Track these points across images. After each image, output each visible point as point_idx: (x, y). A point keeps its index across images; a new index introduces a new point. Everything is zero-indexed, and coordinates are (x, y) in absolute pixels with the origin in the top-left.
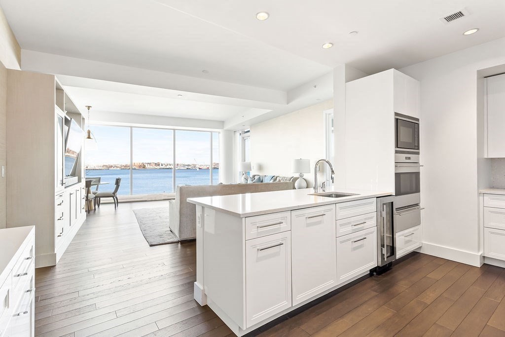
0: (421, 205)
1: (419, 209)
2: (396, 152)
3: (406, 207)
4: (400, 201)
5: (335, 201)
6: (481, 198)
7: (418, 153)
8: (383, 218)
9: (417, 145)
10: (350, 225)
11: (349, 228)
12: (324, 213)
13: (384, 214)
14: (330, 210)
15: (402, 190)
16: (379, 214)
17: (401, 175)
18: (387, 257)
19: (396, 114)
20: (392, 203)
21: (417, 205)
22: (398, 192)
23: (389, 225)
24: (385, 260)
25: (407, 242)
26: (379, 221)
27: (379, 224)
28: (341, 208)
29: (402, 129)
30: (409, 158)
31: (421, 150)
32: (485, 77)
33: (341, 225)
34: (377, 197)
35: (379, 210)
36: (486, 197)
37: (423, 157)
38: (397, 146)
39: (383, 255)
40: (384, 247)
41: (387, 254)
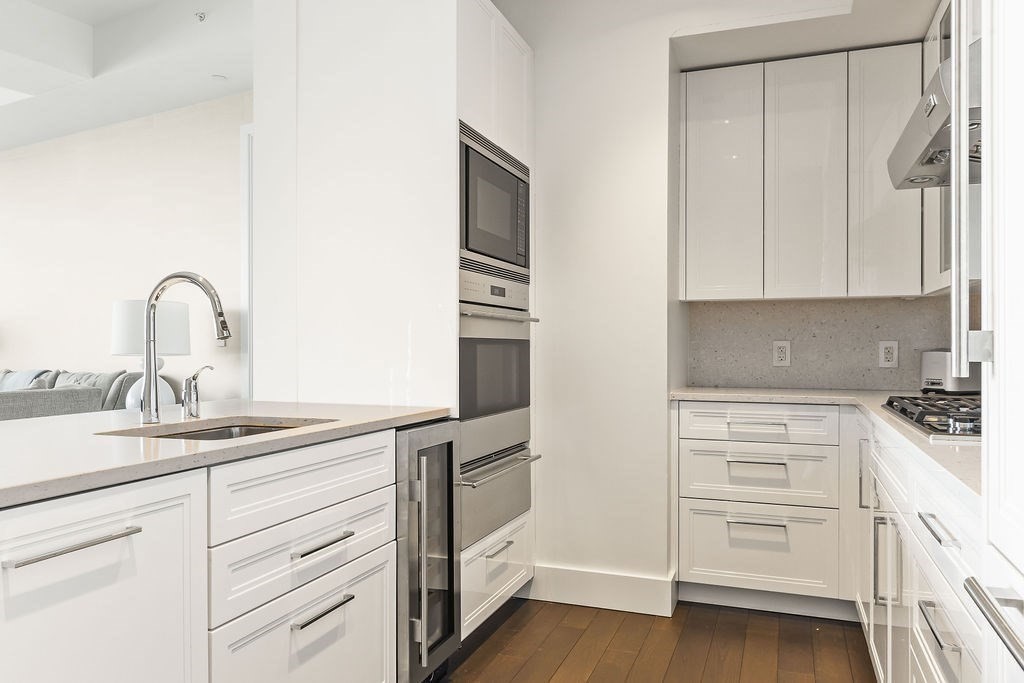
0: (534, 447)
1: (528, 459)
2: (465, 264)
3: (489, 456)
4: (474, 438)
5: (204, 455)
6: (674, 413)
7: (525, 280)
8: (419, 504)
9: (522, 250)
10: (287, 554)
11: (283, 570)
12: (135, 523)
13: (422, 488)
14: (176, 502)
15: (481, 401)
16: (405, 491)
17: (479, 348)
18: (431, 650)
19: (464, 129)
20: (450, 445)
21: (522, 446)
22: (470, 407)
23: (439, 526)
24: (424, 664)
25: (495, 575)
26: (404, 517)
27: (404, 529)
28: (237, 487)
29: (481, 189)
30: (501, 292)
31: (535, 270)
32: (682, 71)
33: (237, 566)
34: (398, 429)
35: (404, 475)
36: (686, 411)
37: (538, 296)
38: (466, 243)
39: (415, 646)
40: (419, 617)
41: (429, 634)
